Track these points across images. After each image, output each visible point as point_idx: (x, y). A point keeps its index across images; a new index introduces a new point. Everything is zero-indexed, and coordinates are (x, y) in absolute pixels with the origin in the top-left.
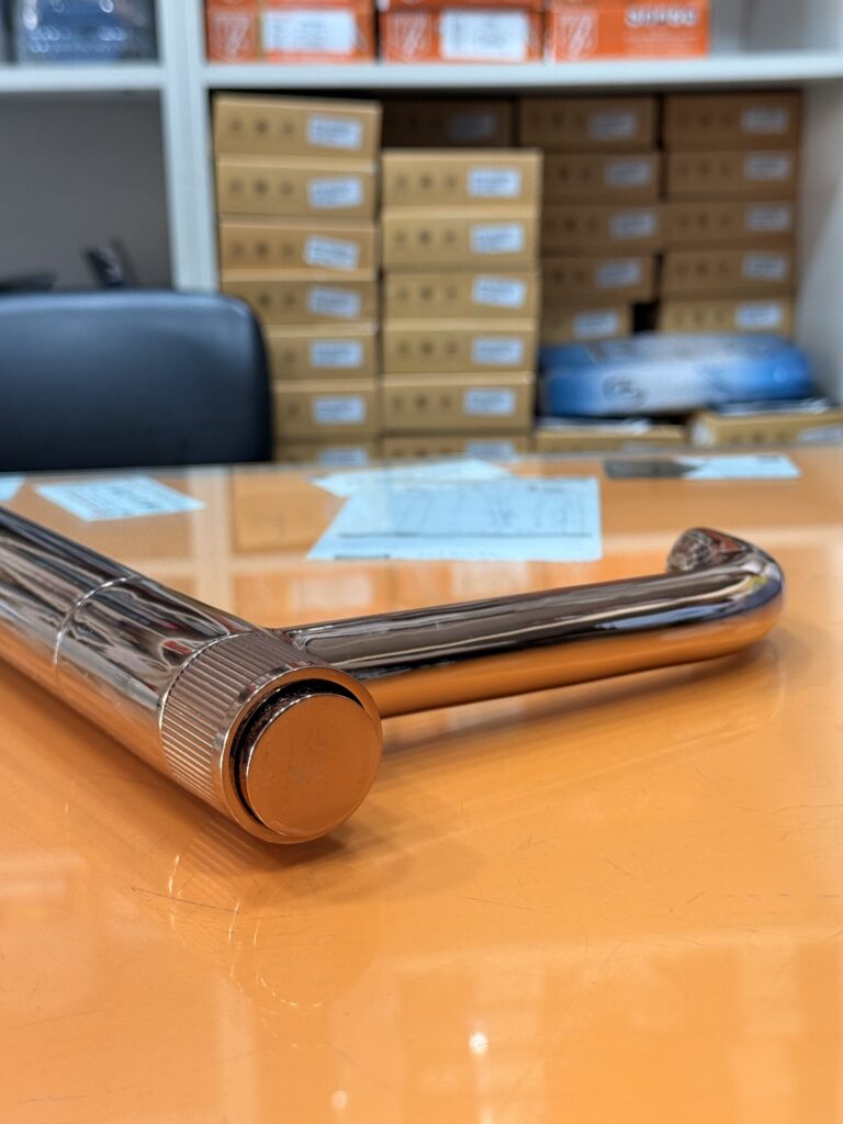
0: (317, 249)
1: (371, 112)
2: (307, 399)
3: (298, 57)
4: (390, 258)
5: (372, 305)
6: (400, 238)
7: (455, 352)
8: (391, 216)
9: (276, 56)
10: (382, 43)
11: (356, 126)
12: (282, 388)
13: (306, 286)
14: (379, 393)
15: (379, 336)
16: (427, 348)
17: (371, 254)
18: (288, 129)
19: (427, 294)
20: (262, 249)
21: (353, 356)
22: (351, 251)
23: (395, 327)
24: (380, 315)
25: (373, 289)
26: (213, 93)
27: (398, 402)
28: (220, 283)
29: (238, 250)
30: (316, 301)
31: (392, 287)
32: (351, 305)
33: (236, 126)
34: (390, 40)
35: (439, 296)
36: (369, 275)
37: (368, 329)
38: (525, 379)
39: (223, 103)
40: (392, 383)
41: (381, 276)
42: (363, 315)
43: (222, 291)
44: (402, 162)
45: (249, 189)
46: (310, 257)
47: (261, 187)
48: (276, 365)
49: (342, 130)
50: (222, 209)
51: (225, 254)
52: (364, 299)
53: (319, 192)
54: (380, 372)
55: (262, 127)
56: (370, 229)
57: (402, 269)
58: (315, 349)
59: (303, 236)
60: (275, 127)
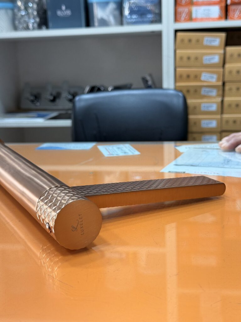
0: (205, 76)
1: (223, 35)
2: (200, 120)
3: (202, 20)
4: (226, 79)
5: (221, 92)
6: (230, 72)
8: (227, 66)
9: (196, 20)
10: (228, 14)
11: (219, 39)
12: (191, 117)
13: (201, 87)
14: (221, 119)
15: (222, 102)
16: (237, 106)
17: (221, 78)
18: (198, 41)
19: (238, 89)
20: (188, 76)
21: (214, 108)
22: (215, 76)
23: (227, 99)
24: (223, 96)
25: (221, 88)
26: (176, 31)
27: (227, 122)
28: (175, 86)
29: (181, 76)
30: (203, 91)
31: (227, 88)
32: (214, 93)
33: (182, 41)
34: (231, 13)
36: (220, 83)
37: (219, 99)
39: (179, 34)
40: (225, 116)
41: (224, 84)
42: (218, 95)
43: (176, 89)
44: (232, 50)
45: (185, 59)
46: (203, 78)
47: (189, 58)
48: (190, 110)
49: (214, 41)
50: (177, 65)
51: (177, 78)
52: (218, 91)
53: (206, 59)
54: (222, 113)
55: (190, 41)
56: (221, 70)
57: (231, 82)
58: (203, 105)
59: (201, 72)
60: (194, 40)
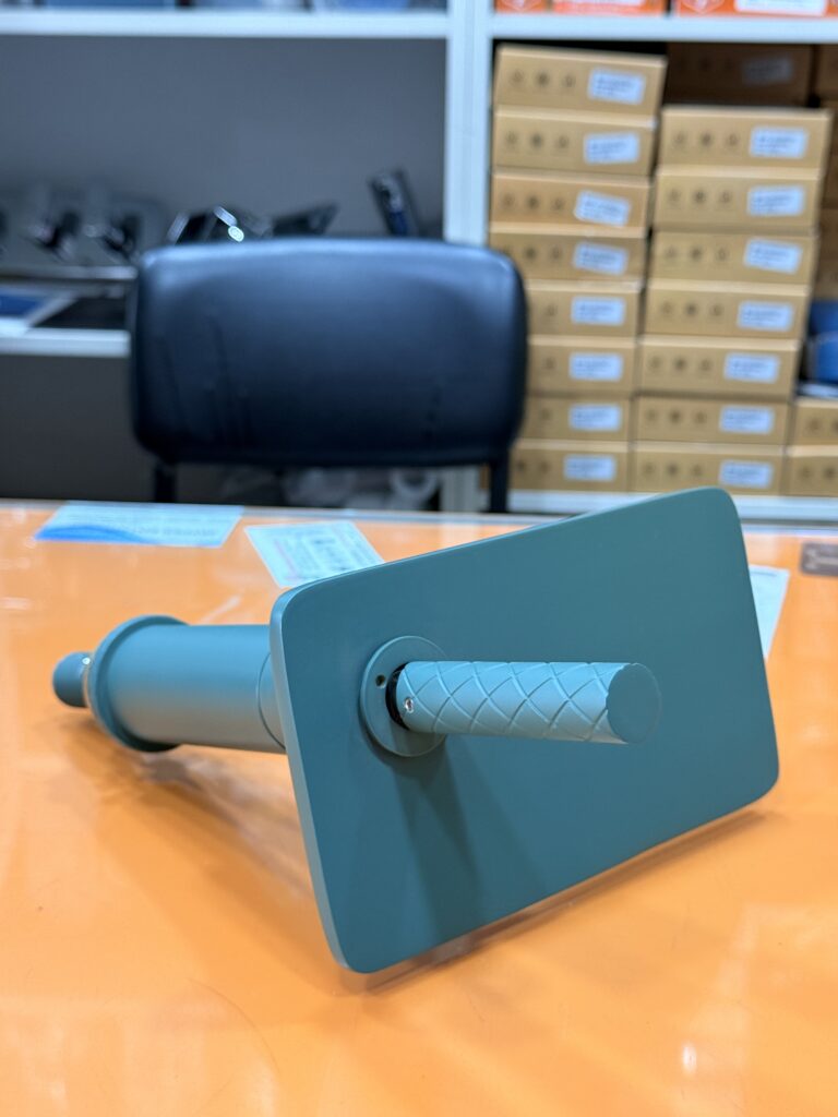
0: (588, 204)
1: (655, 66)
2: (566, 353)
3: (585, 8)
4: (659, 219)
5: (639, 263)
6: (674, 196)
7: (719, 315)
8: (664, 173)
9: (565, 8)
11: (639, 81)
12: (538, 341)
13: (574, 241)
14: (638, 352)
15: (643, 294)
16: (691, 310)
17: (643, 214)
18: (569, 82)
19: (696, 254)
20: (533, 203)
21: (616, 314)
22: (623, 207)
23: (658, 286)
24: (647, 274)
25: (641, 247)
26: (497, 43)
27: (656, 363)
28: (489, 235)
29: (508, 201)
30: (580, 258)
31: (661, 245)
32: (617, 263)
33: (517, 78)
35: (709, 257)
36: (639, 232)
37: (633, 287)
38: (792, 347)
39: (506, 53)
40: (651, 343)
41: (650, 234)
42: (629, 272)
43: (489, 245)
44: (683, 118)
45: (524, 142)
46: (581, 212)
47: (537, 140)
48: (536, 317)
49: (625, 84)
50: (496, 160)
51: (496, 204)
52: (632, 256)
53: (595, 147)
54: (641, 331)
55: (543, 79)
56: (644, 186)
57: (673, 228)
58: (577, 304)
59: (576, 190)
60: (556, 79)
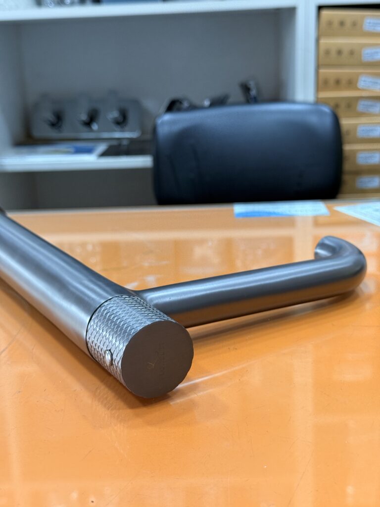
0: (364, 81)
2: (354, 152)
13: (358, 99)
18: (354, 24)
20: (338, 82)
26: (320, 8)
28: (317, 98)
29: (326, 82)
30: (361, 106)
33: (330, 23)
39: (325, 13)
43: (317, 102)
45: (333, 53)
46: (361, 84)
47: (339, 52)
50: (321, 63)
51: (321, 84)
53: (367, 54)
55: (342, 24)
58: (360, 129)
59: (358, 75)
60: (348, 23)
